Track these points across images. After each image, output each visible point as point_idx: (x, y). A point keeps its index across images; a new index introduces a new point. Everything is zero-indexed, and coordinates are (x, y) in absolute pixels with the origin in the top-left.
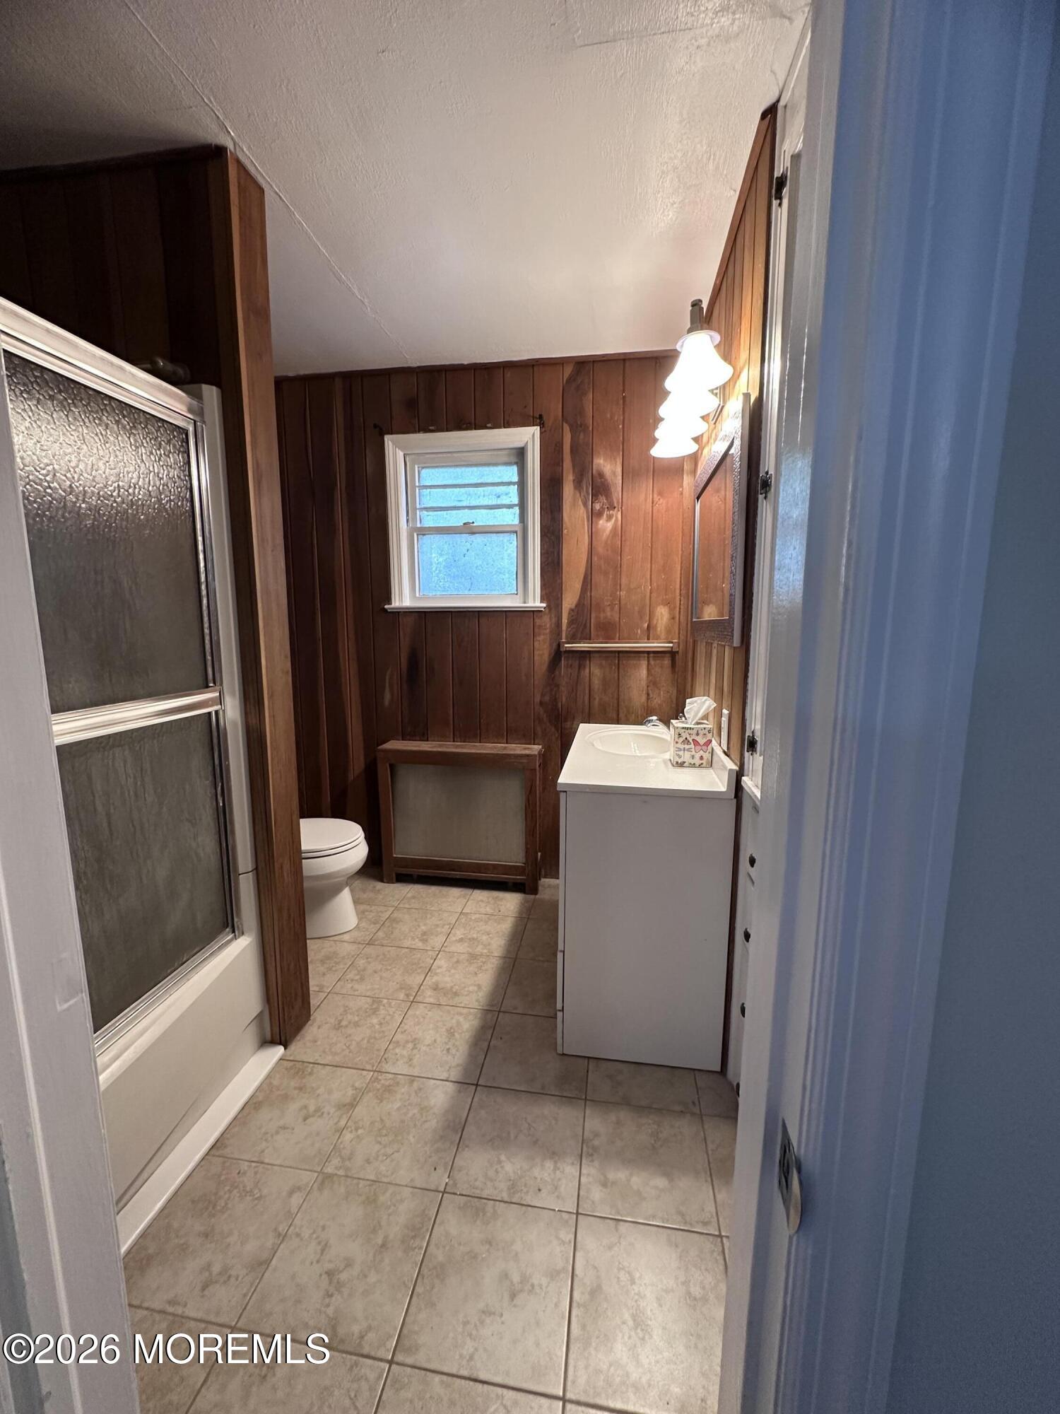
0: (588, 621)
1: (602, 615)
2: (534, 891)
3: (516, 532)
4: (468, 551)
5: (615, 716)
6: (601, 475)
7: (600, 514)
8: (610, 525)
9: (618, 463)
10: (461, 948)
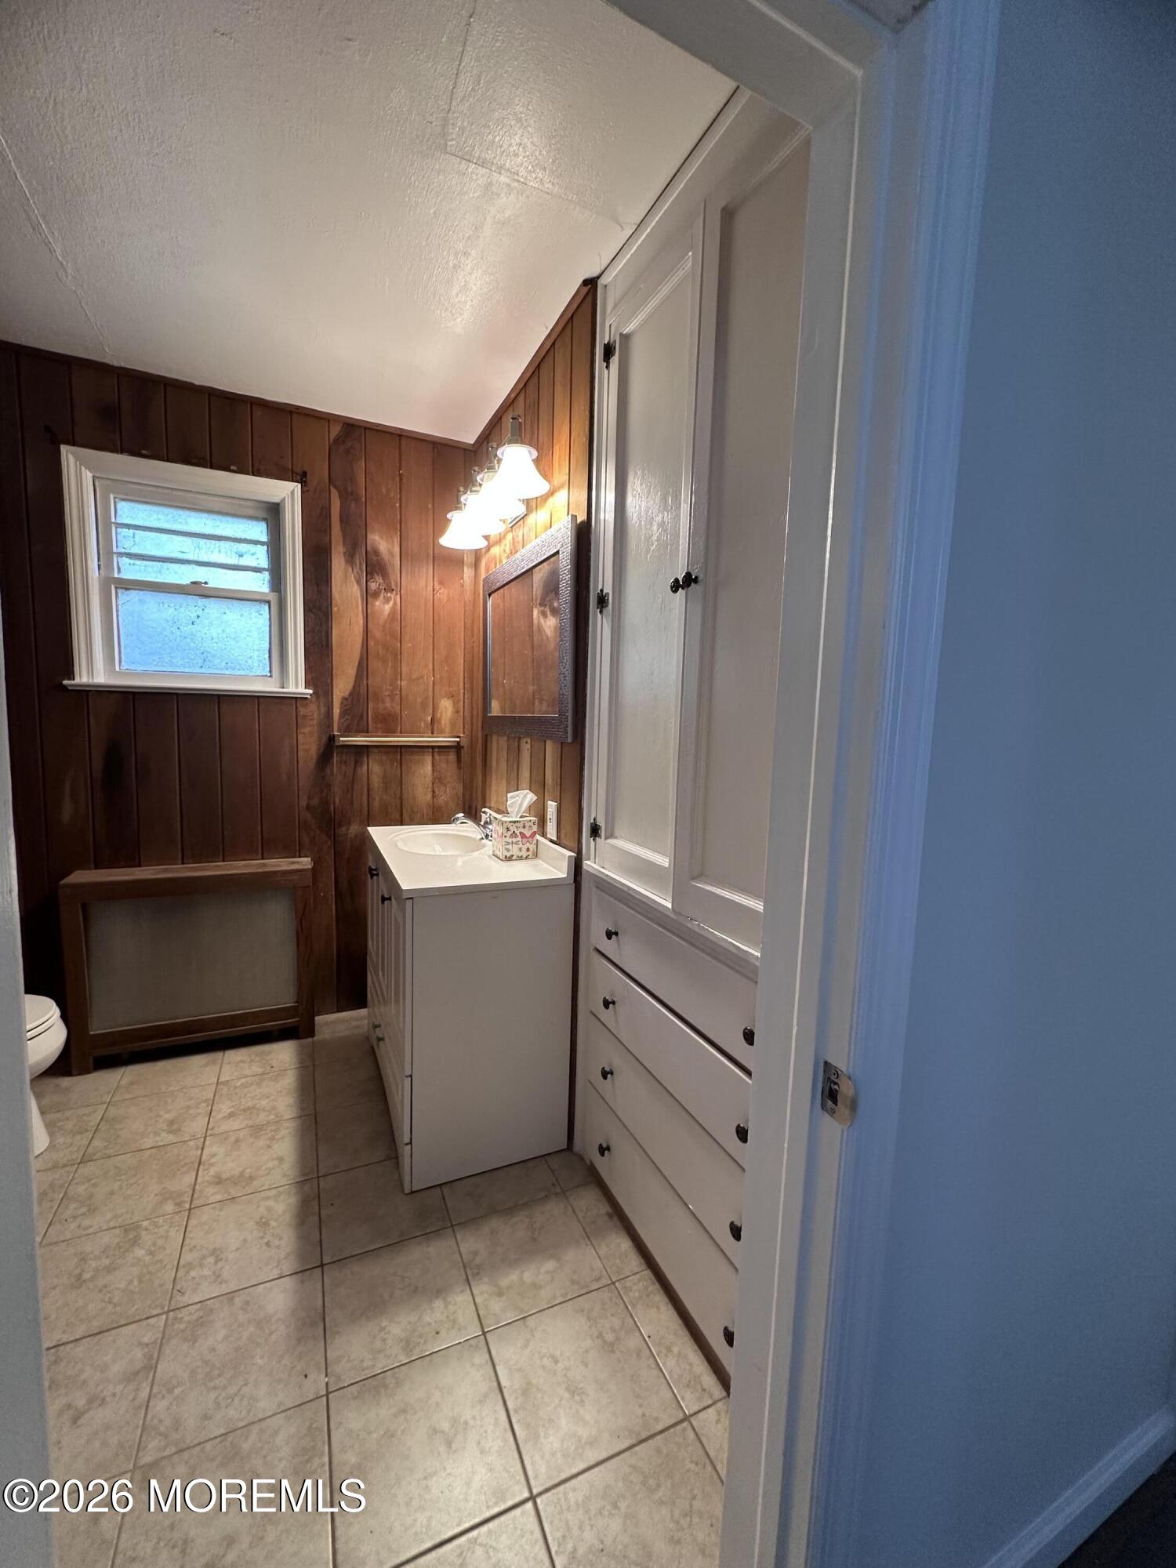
0: (365, 712)
1: (380, 705)
2: (310, 1032)
3: (269, 602)
4: (198, 617)
5: (398, 816)
6: (377, 553)
7: (376, 595)
8: (387, 608)
9: (396, 543)
10: (235, 1124)
